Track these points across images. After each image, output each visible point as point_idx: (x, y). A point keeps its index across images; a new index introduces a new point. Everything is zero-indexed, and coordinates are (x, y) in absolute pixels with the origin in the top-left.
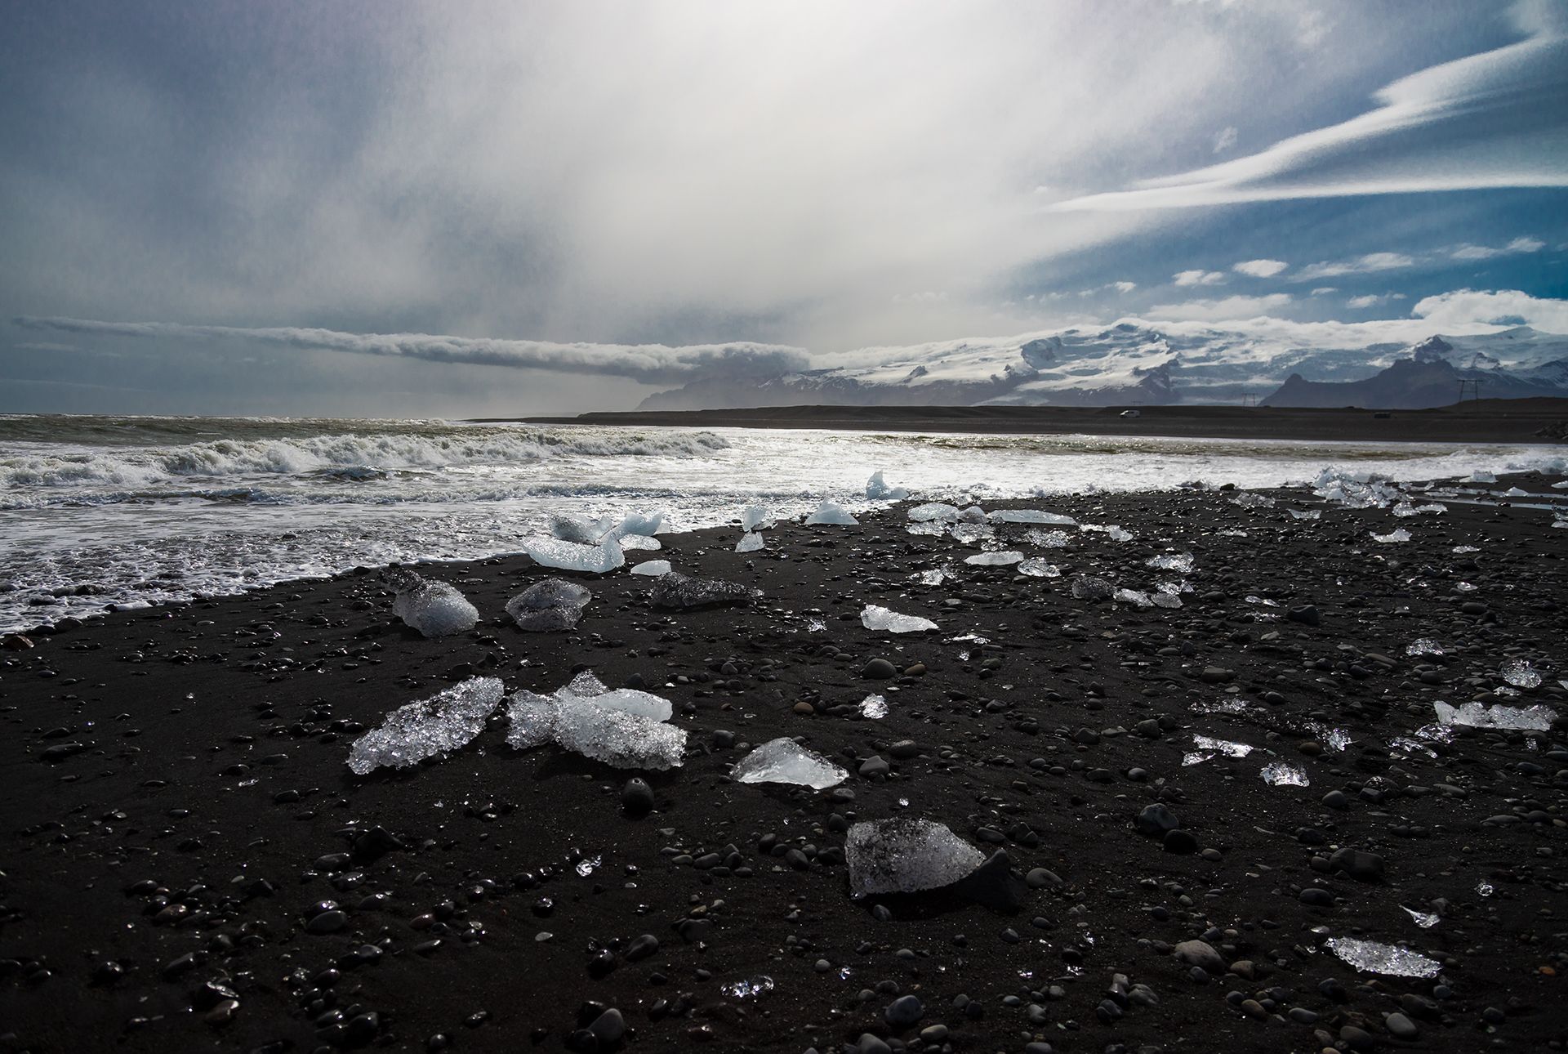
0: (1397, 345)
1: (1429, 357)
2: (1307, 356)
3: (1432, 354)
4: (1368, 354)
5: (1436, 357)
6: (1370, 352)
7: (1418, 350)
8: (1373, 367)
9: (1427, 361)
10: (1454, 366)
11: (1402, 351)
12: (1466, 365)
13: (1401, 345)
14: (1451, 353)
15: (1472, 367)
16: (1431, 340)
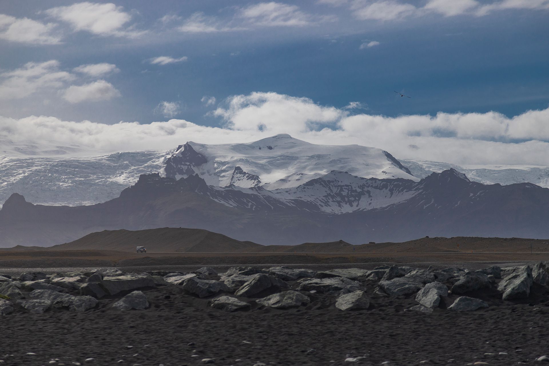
0: (143, 154)
1: (181, 172)
2: (34, 168)
3: (185, 168)
4: (109, 167)
5: (189, 172)
6: (113, 164)
7: (168, 162)
8: (116, 184)
9: (178, 177)
10: (208, 184)
11: (149, 163)
12: (224, 182)
13: (147, 156)
14: (205, 167)
15: (231, 185)
16: (182, 149)
